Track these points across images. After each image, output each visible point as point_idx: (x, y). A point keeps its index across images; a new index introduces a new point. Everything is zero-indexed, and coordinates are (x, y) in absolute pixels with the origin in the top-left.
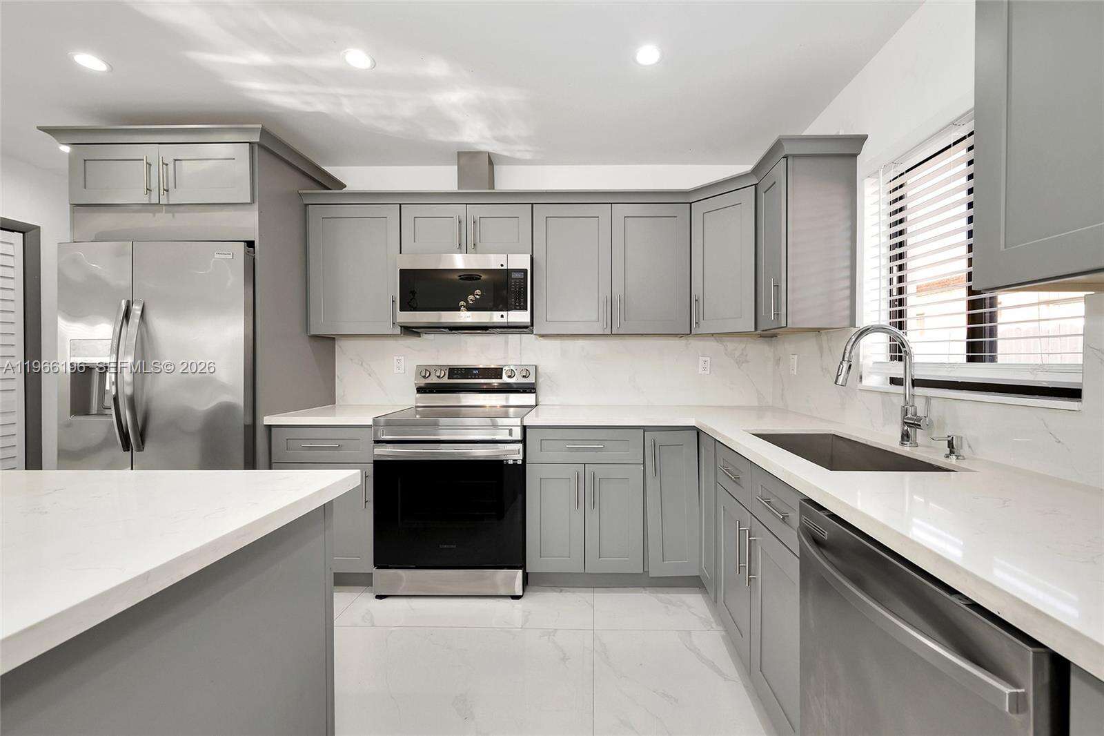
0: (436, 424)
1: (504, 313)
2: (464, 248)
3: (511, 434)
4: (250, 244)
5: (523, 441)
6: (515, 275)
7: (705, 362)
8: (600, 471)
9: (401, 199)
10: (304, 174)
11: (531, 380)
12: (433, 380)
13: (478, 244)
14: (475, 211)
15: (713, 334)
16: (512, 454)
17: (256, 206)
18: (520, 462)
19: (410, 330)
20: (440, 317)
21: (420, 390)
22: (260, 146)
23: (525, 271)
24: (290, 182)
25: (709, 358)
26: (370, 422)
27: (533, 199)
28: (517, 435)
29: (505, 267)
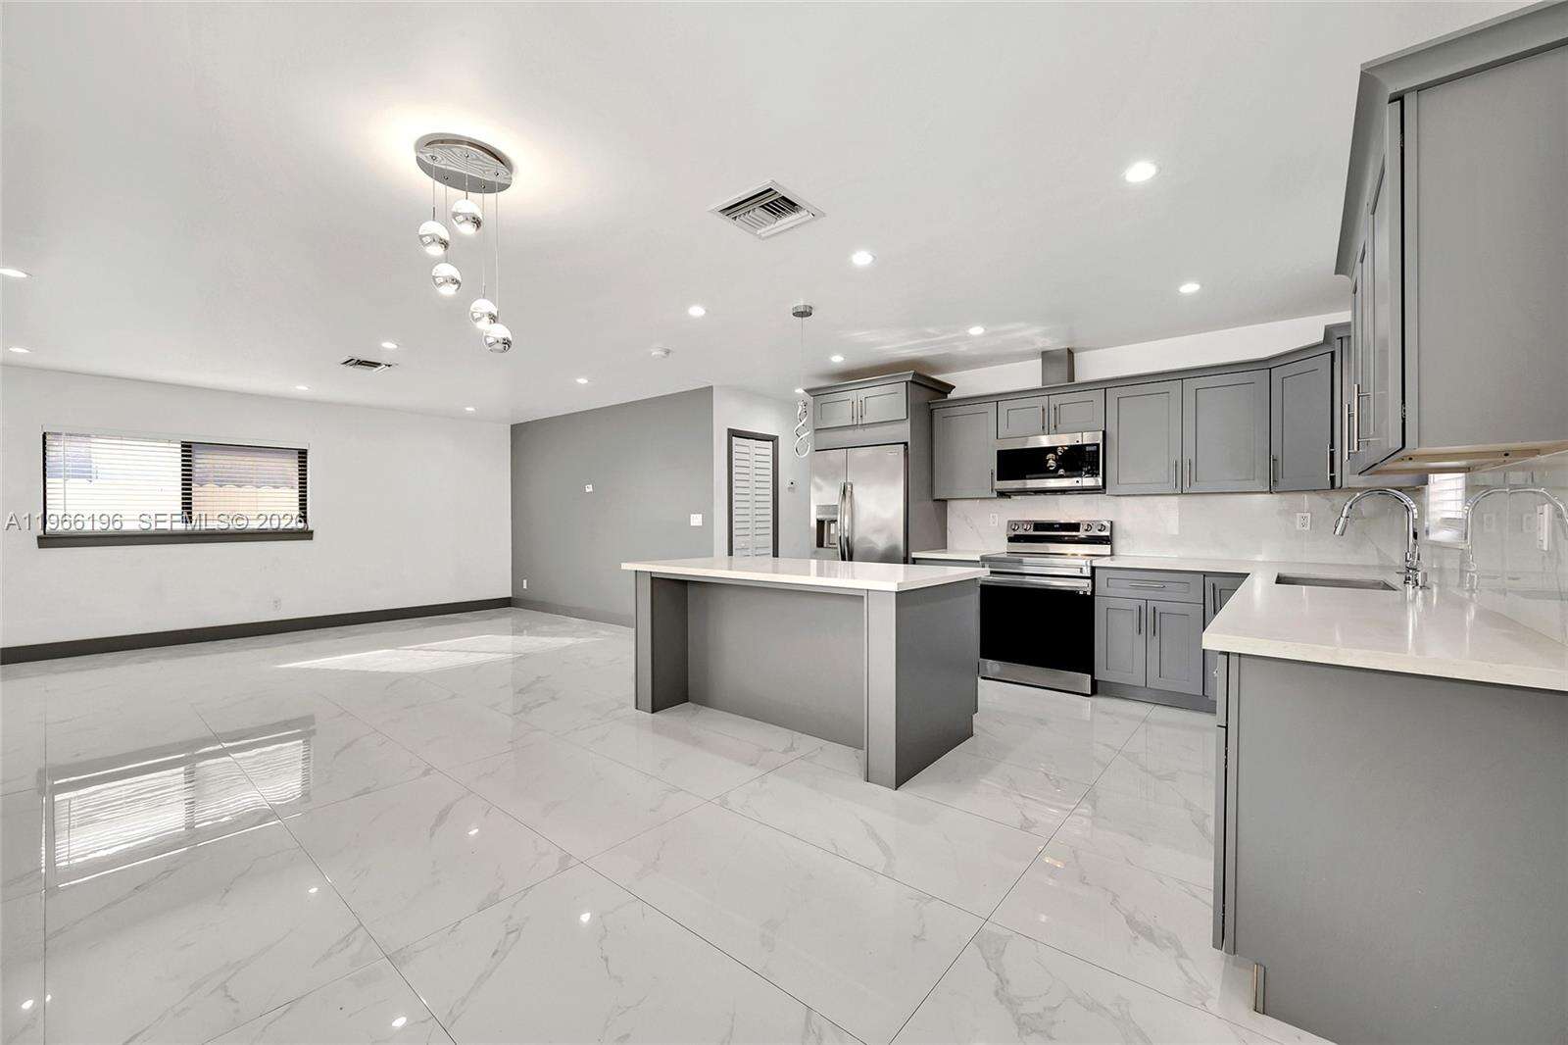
0: (1020, 562)
1: (1079, 479)
2: (1045, 430)
3: (1081, 572)
4: (906, 444)
5: (1092, 578)
6: (1088, 449)
7: (1304, 518)
8: (1161, 607)
9: (997, 398)
10: (925, 386)
11: (1106, 533)
12: (1020, 532)
13: (1058, 426)
14: (1055, 400)
15: (1315, 490)
16: (1084, 586)
17: (909, 422)
18: (1089, 593)
19: (1002, 494)
20: (1025, 484)
21: (1011, 540)
22: (911, 381)
23: (1098, 445)
24: (924, 395)
25: (1309, 515)
26: (978, 559)
27: (1105, 385)
28: (1087, 572)
29: (1080, 443)
